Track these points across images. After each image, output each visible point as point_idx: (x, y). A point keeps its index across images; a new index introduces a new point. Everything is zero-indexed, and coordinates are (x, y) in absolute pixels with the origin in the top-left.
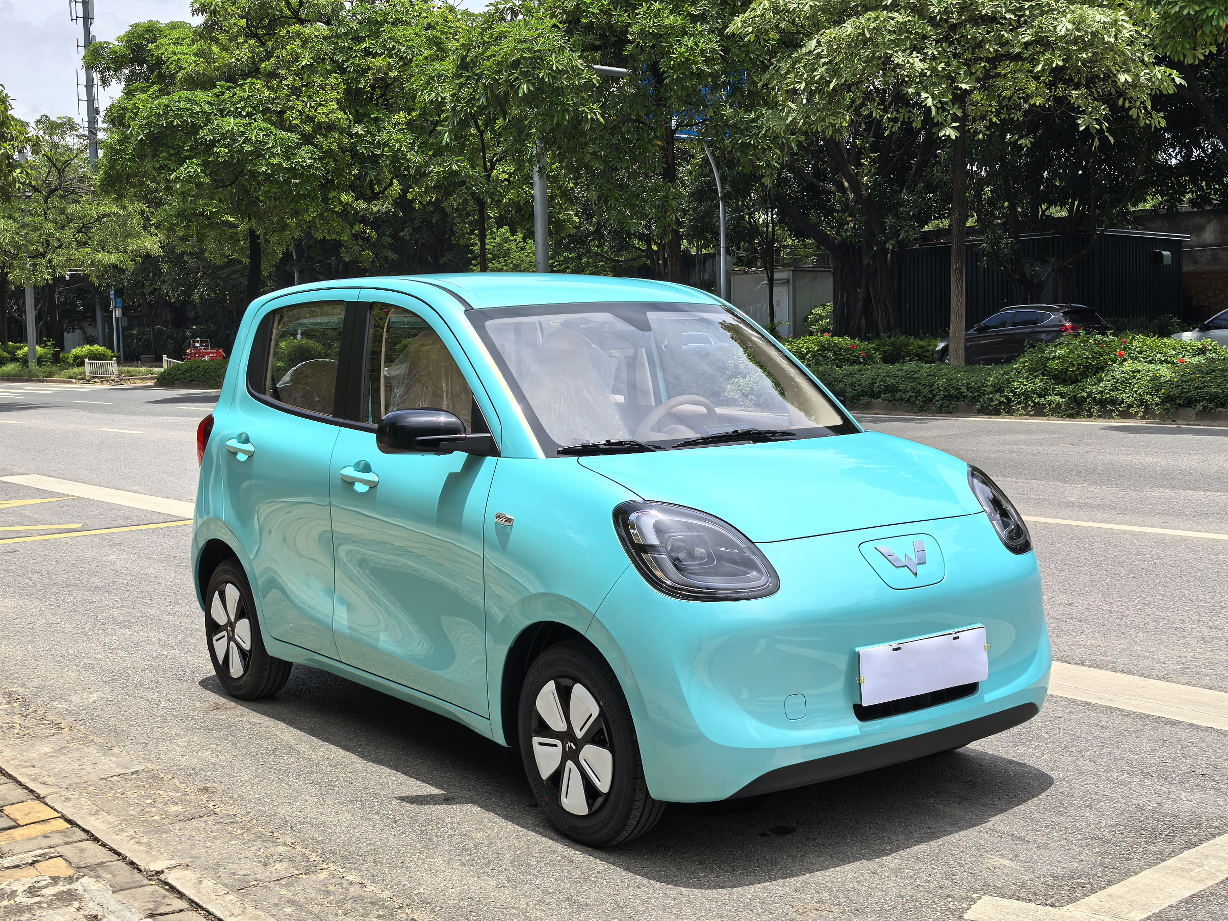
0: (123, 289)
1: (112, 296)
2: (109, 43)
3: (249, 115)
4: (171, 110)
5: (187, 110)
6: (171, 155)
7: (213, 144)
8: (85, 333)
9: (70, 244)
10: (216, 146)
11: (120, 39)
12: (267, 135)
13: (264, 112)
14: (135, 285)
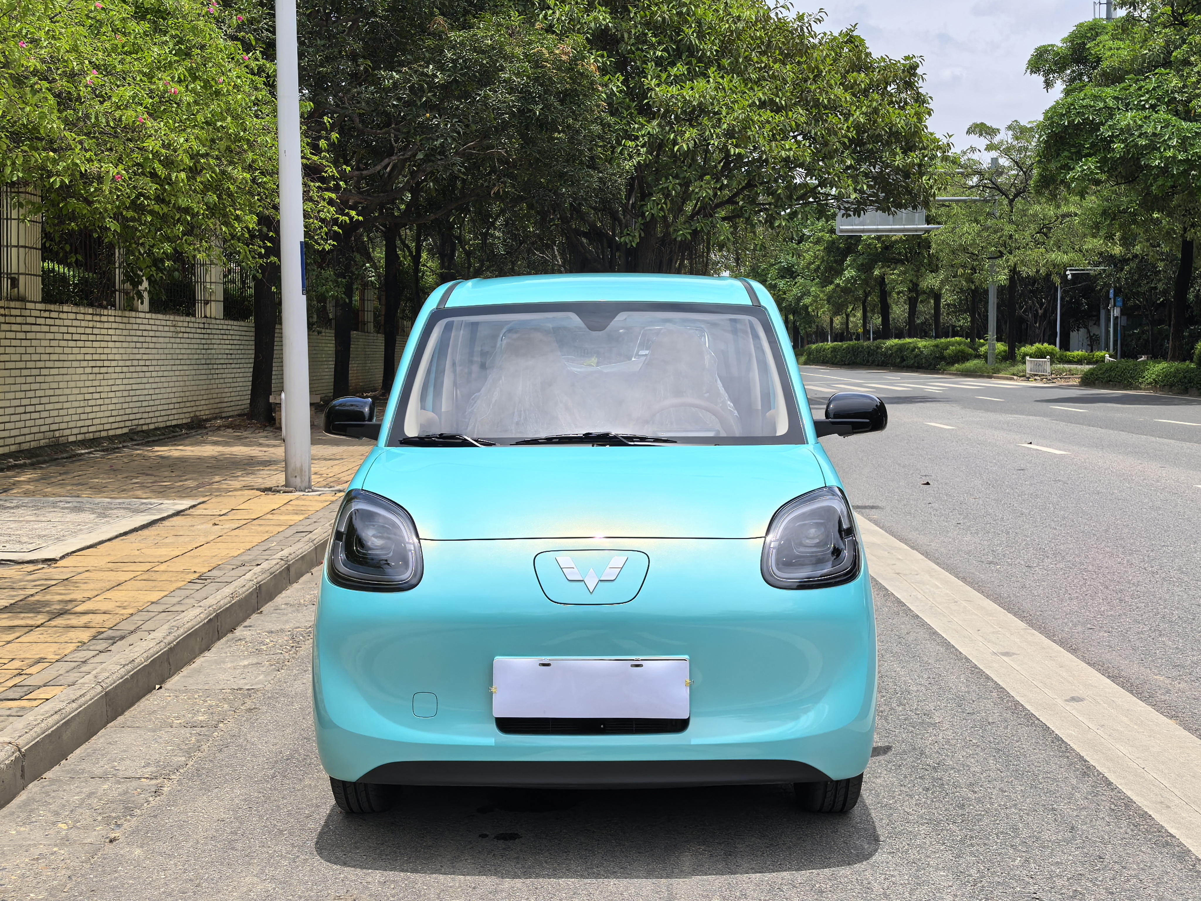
0: (1120, 287)
1: (1111, 295)
2: (1052, 46)
3: (1153, 107)
4: (1075, 108)
5: (1091, 107)
6: (1072, 153)
7: (1111, 140)
8: (1089, 332)
9: (1027, 244)
10: (1114, 142)
11: (1064, 41)
12: (1167, 126)
13: (1168, 104)
14: (1133, 284)
